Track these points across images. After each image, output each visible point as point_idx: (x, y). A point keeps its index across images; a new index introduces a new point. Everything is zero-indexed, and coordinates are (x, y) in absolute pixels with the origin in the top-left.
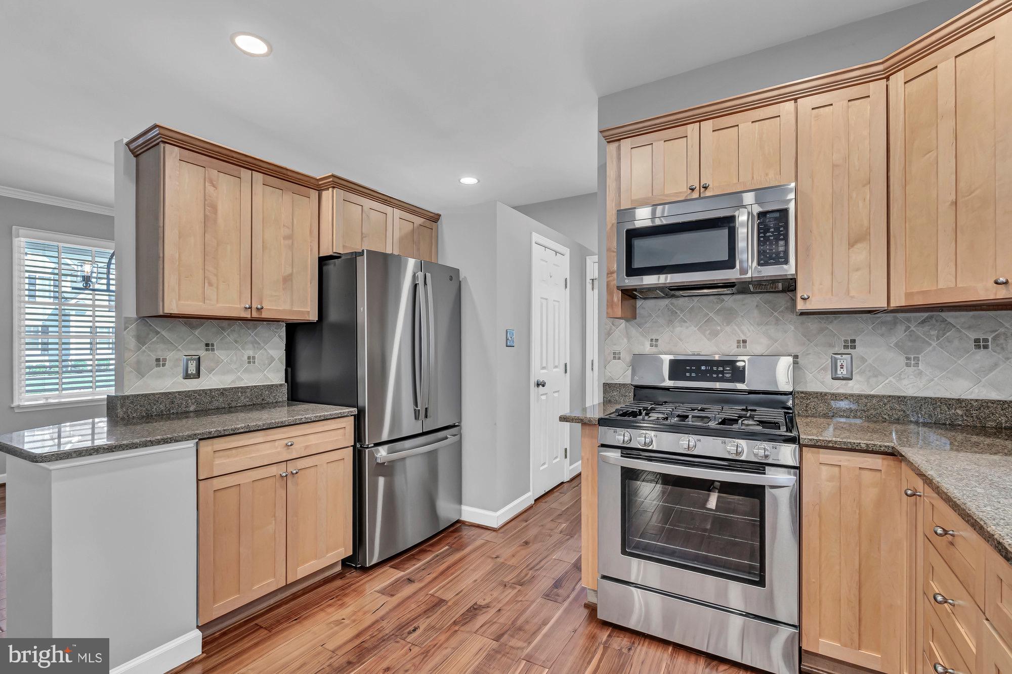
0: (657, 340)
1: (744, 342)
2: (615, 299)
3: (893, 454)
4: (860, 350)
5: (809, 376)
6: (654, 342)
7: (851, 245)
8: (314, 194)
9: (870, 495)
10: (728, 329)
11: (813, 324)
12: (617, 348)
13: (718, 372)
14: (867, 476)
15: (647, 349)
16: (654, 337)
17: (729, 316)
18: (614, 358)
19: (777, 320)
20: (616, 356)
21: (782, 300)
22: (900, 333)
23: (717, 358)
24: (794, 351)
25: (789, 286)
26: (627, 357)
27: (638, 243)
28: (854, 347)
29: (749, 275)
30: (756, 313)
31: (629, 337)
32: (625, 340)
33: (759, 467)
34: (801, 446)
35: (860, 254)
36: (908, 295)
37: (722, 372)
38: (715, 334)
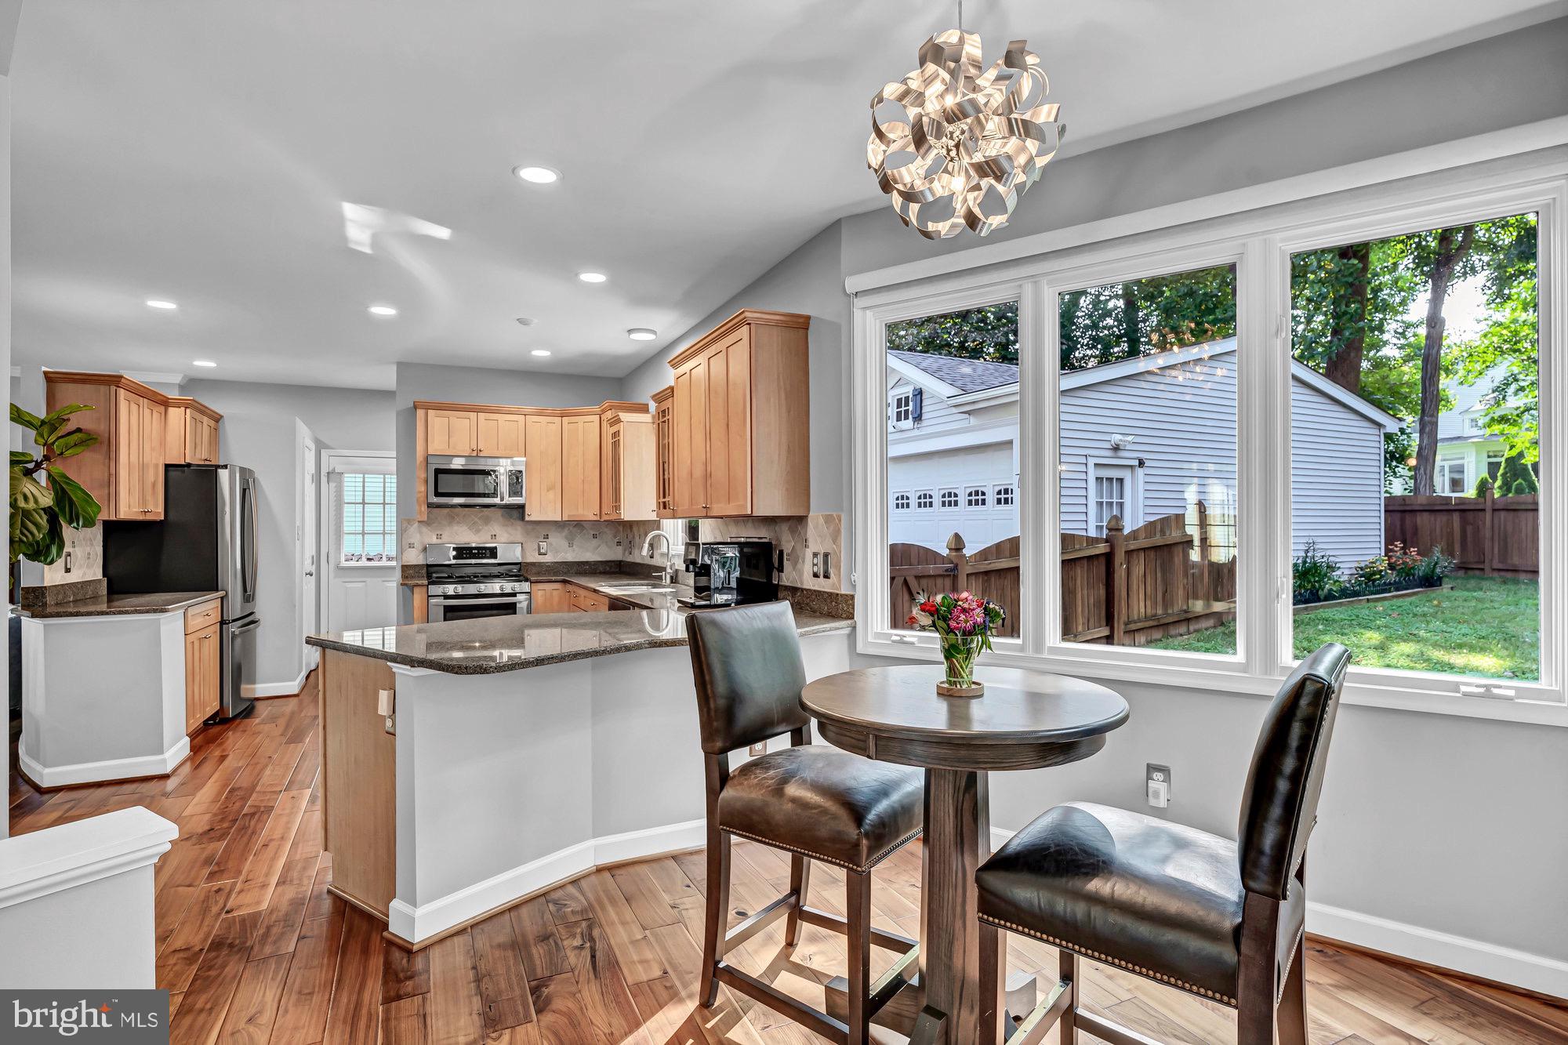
0: (441, 535)
1: (495, 535)
2: (423, 509)
3: (564, 582)
4: (551, 539)
5: (528, 554)
6: (439, 536)
7: (548, 491)
8: (163, 408)
9: (556, 599)
10: (486, 528)
11: (530, 527)
12: (412, 541)
13: (482, 554)
14: (555, 593)
15: (434, 540)
16: (439, 533)
17: (487, 521)
18: (410, 547)
19: (513, 524)
20: (411, 546)
21: (515, 513)
22: (566, 532)
23: (474, 545)
24: (520, 540)
25: (522, 507)
26: (418, 546)
27: (440, 476)
28: (548, 538)
29: (504, 502)
30: (501, 519)
31: (421, 533)
32: (418, 535)
33: (514, 595)
34: (531, 583)
35: (551, 495)
36: (569, 516)
37: (484, 553)
38: (478, 531)
